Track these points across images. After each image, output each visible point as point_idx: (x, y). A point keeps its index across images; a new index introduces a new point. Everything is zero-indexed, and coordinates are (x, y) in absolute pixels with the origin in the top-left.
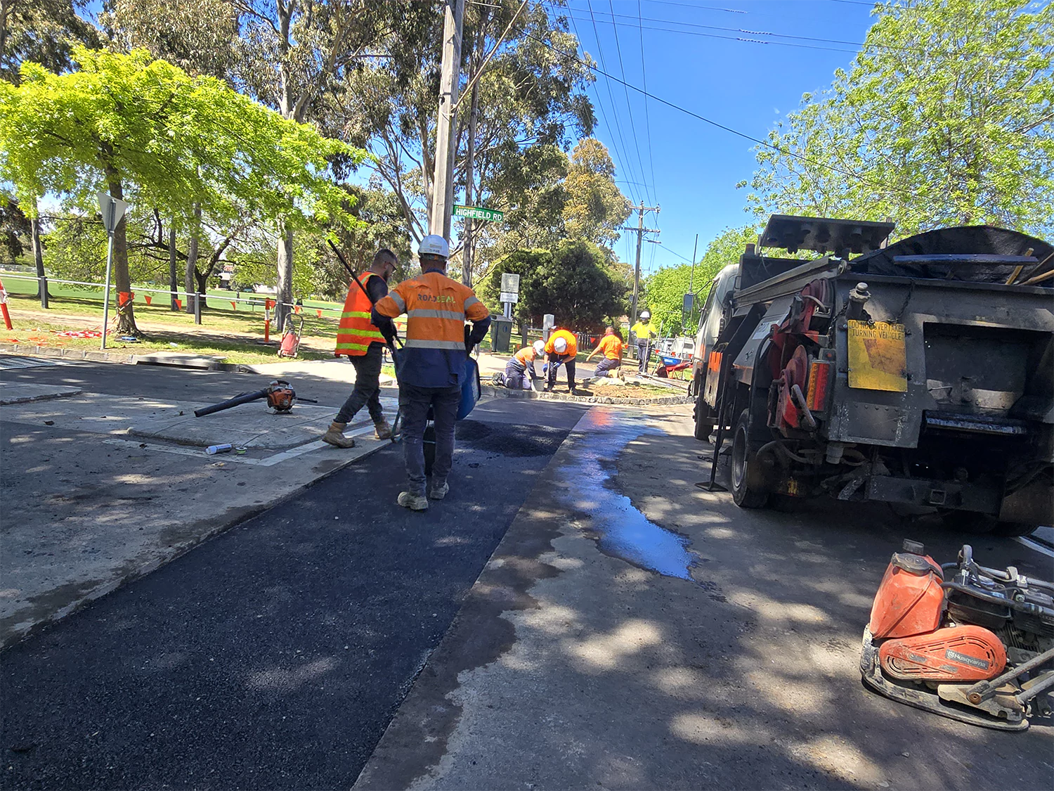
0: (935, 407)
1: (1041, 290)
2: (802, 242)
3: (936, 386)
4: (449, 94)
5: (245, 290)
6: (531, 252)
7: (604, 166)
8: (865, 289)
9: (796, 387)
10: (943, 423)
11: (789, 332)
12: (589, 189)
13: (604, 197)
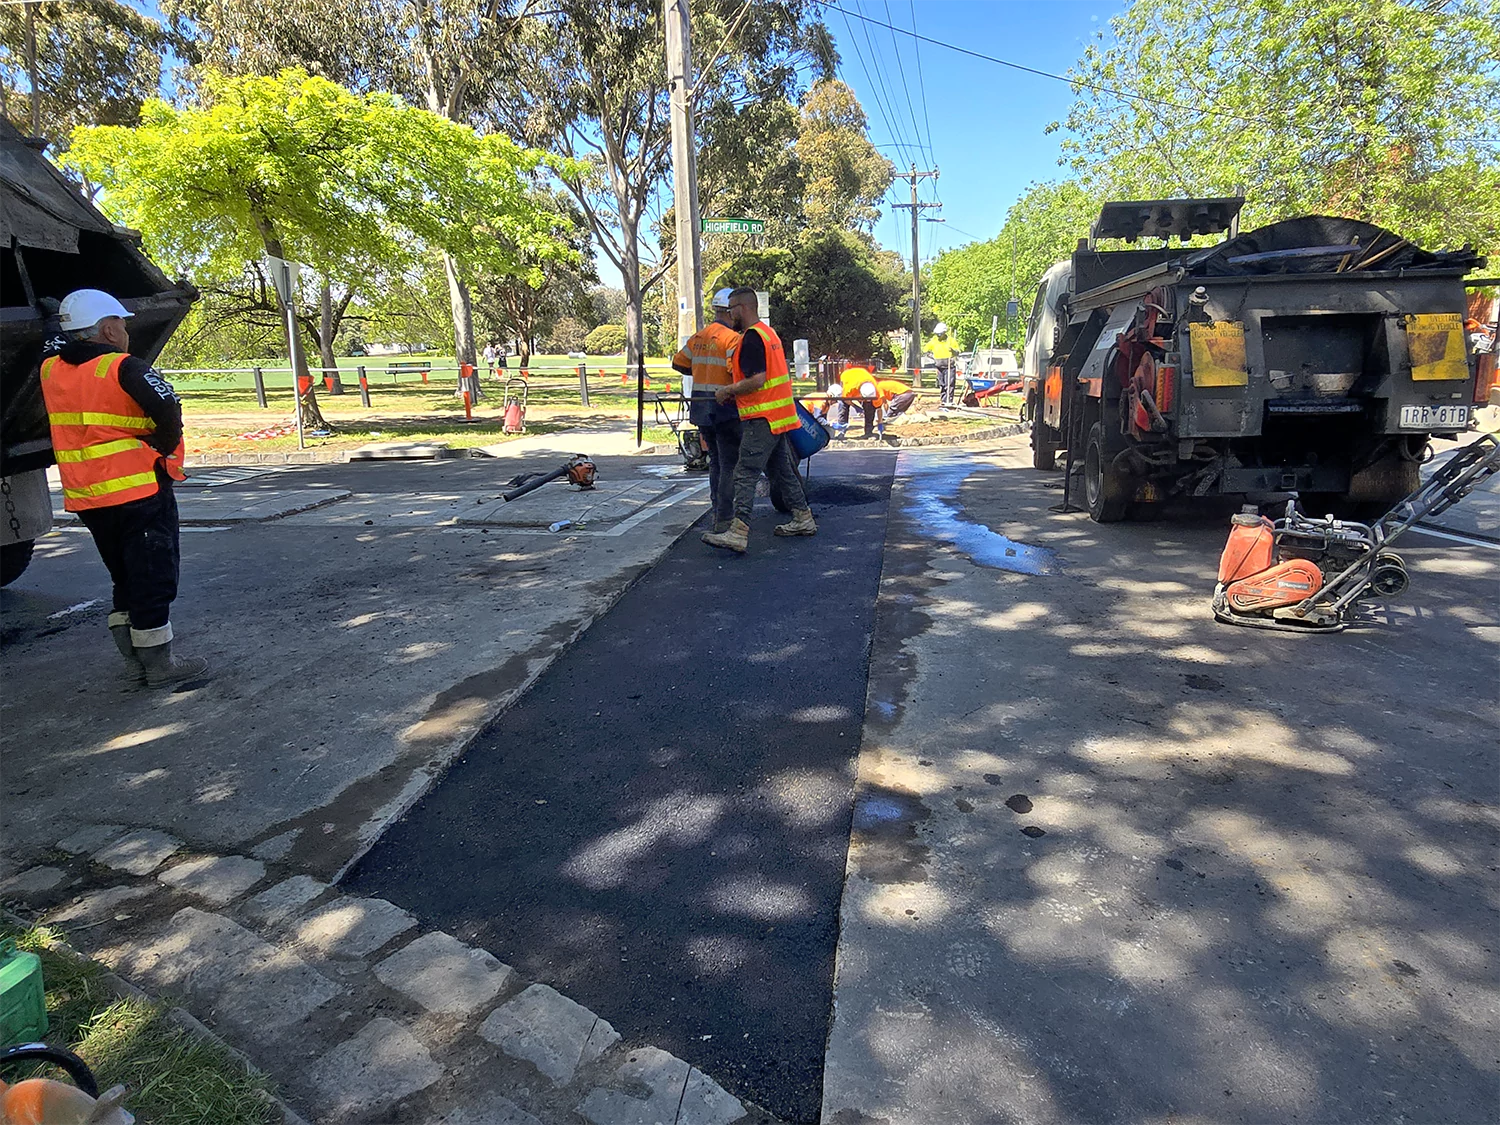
0: (1275, 396)
1: (1369, 274)
2: (1142, 229)
3: (1279, 377)
4: (680, 77)
5: (354, 353)
6: (762, 254)
7: (851, 117)
8: (1204, 293)
9: (1145, 392)
10: (1285, 409)
11: (1135, 340)
12: (833, 152)
13: (855, 161)
